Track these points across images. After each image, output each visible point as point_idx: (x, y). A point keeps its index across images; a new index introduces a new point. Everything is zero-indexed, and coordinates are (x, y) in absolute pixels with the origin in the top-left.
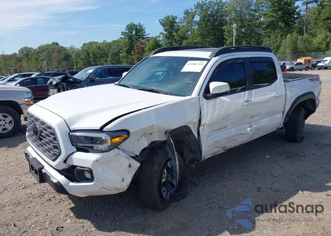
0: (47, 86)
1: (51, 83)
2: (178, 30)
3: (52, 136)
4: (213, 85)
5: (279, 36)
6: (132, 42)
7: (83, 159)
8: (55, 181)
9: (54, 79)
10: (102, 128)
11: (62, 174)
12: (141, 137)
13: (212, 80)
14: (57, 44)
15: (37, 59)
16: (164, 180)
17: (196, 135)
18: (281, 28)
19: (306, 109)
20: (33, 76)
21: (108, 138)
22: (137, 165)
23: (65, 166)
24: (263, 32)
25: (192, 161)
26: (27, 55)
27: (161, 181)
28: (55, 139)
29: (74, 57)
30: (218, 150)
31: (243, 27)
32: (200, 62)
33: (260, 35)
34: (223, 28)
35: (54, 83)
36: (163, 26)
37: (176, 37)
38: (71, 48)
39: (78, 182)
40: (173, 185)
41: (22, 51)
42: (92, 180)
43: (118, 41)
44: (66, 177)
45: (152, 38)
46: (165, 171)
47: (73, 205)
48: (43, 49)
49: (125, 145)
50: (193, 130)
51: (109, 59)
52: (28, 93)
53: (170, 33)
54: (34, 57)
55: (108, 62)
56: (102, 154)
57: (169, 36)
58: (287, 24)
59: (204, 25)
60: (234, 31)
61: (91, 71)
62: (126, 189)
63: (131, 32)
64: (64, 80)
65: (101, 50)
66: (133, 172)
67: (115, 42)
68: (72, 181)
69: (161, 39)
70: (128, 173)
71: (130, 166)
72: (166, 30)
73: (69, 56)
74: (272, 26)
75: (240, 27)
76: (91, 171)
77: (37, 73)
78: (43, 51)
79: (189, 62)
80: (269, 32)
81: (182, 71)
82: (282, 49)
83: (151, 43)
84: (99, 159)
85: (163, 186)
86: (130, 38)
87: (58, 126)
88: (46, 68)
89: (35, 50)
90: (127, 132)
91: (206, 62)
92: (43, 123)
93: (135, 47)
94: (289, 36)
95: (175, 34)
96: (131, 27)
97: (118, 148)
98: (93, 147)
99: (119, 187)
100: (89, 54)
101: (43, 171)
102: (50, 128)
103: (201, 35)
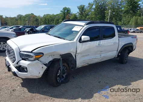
0: (24, 32)
1: (26, 31)
2: (85, 11)
3: (13, 53)
4: (83, 37)
5: (130, 17)
6: (65, 15)
7: (24, 63)
8: (13, 71)
9: (27, 29)
10: (32, 51)
11: (16, 68)
12: (49, 56)
13: (83, 35)
14: (33, 14)
15: (24, 20)
16: (58, 75)
17: (74, 57)
18: (131, 13)
19: (129, 50)
20: (20, 27)
21: (34, 56)
22: (45, 67)
23: (17, 65)
24: (122, 14)
25: (72, 68)
26: (20, 18)
27: (57, 75)
28: (14, 54)
29: (40, 20)
30: (85, 64)
31: (114, 12)
32: (80, 27)
33: (121, 16)
34: (105, 12)
35: (27, 31)
36: (79, 9)
37: (84, 14)
38: (39, 16)
39: (22, 72)
40: (63, 77)
41: (18, 16)
42: (27, 72)
43: (59, 14)
44: (18, 70)
45: (74, 14)
46: (59, 71)
47: (22, 82)
48: (27, 16)
49: (41, 59)
50: (73, 55)
51: (54, 22)
52: (14, 34)
53: (82, 12)
54: (23, 19)
55: (54, 24)
56: (31, 62)
57: (81, 14)
58: (134, 12)
59: (96, 10)
60: (109, 13)
61: (43, 27)
62: (41, 77)
63: (65, 11)
64: (31, 30)
65: (52, 18)
66: (44, 70)
67: (57, 15)
68: (20, 72)
69: (77, 15)
70: (42, 70)
71: (42, 68)
72: (80, 11)
73: (38, 20)
74: (127, 12)
75: (113, 12)
76: (26, 68)
77: (22, 26)
78: (27, 17)
79: (76, 27)
80: (125, 15)
81: (72, 30)
82: (130, 23)
83: (73, 16)
84: (30, 63)
85: (58, 77)
86: (64, 14)
87: (16, 49)
88: (27, 24)
89: (24, 16)
90: (43, 54)
91: (82, 27)
92: (11, 47)
93: (66, 17)
94: (134, 17)
95: (83, 13)
96: (65, 9)
97: (38, 60)
98: (28, 59)
99: (37, 75)
100: (46, 19)
101: (10, 67)
102: (13, 49)
103: (95, 14)
